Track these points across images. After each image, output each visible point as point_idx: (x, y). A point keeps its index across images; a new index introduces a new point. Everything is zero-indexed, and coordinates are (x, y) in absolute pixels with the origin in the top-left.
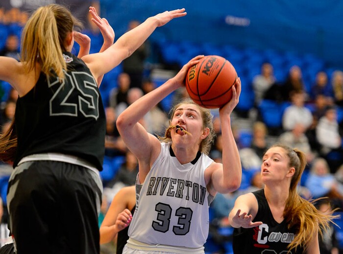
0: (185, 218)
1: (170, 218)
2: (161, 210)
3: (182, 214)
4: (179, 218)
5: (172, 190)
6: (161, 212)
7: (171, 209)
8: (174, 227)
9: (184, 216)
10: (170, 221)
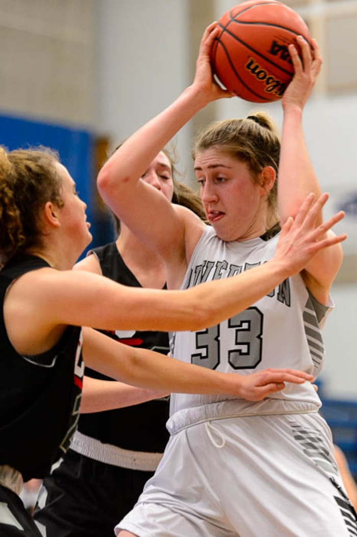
0: (248, 330)
3: (242, 322)
4: (237, 331)
8: (230, 352)
9: (245, 326)
10: (219, 341)
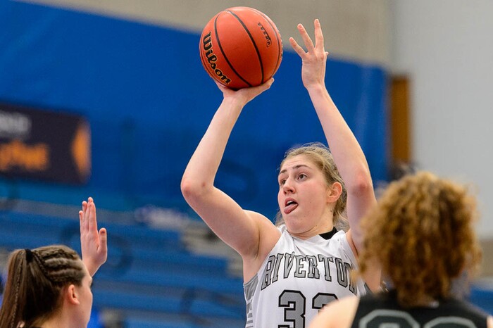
1: (304, 313)
2: (289, 303)
5: (301, 270)
6: (289, 306)
7: (305, 298)
